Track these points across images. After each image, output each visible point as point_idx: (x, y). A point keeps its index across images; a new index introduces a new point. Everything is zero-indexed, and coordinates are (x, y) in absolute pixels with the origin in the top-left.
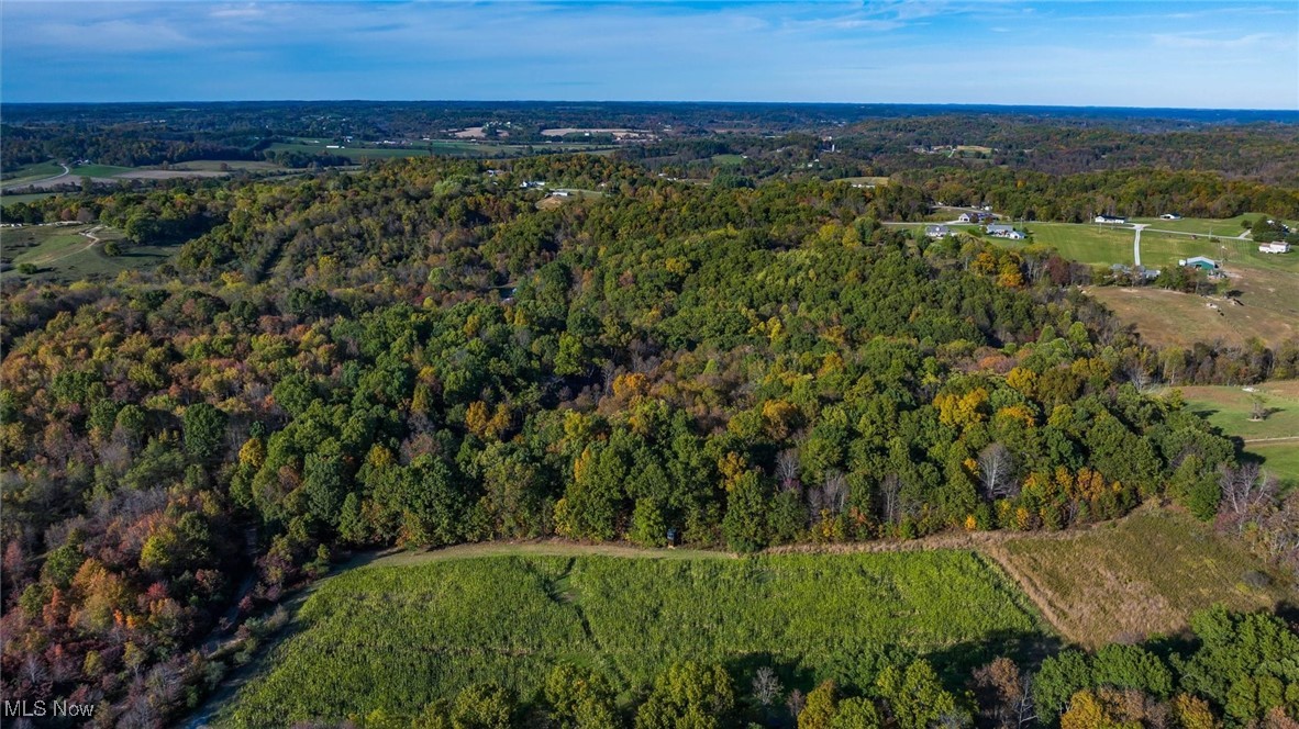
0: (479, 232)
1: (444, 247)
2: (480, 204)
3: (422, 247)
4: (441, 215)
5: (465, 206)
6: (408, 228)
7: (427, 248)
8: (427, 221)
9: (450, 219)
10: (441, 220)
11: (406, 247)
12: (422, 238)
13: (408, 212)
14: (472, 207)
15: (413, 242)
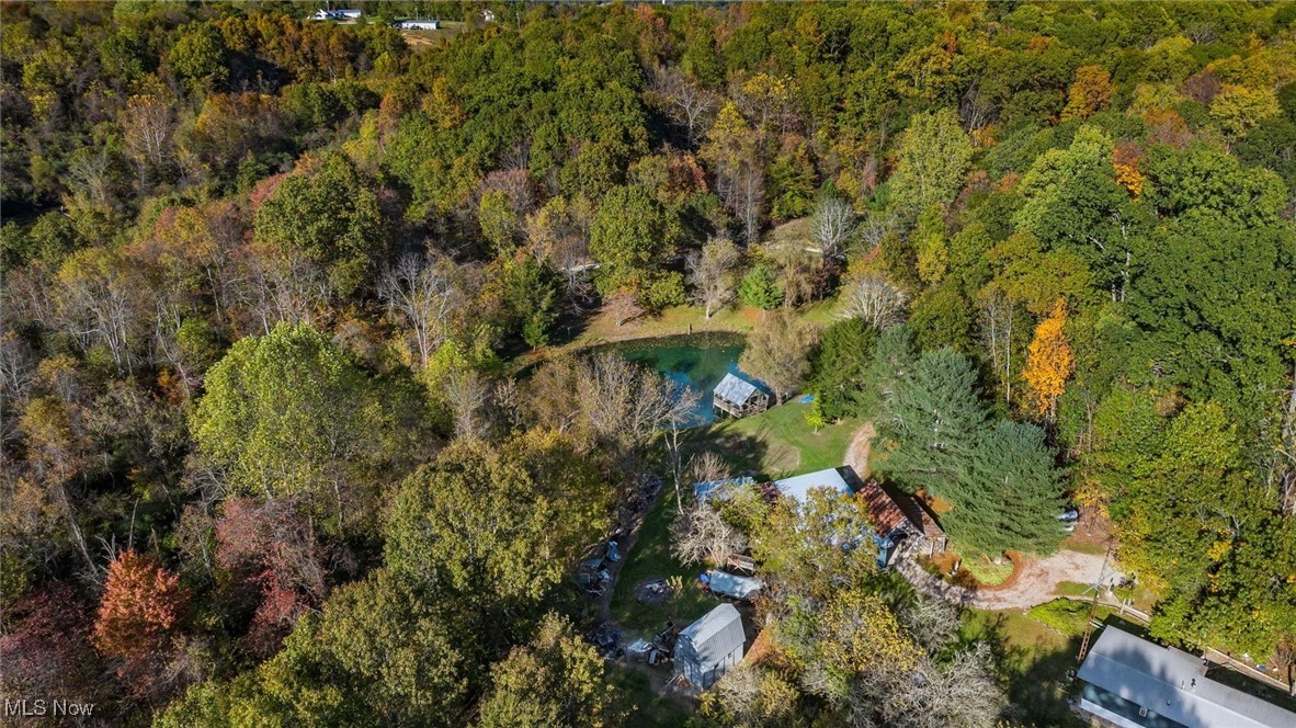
0: (296, 104)
1: (186, 157)
2: (258, 34)
3: (102, 162)
4: (151, 65)
5: (218, 40)
6: (43, 101)
7: (119, 164)
8: (107, 81)
9: (179, 76)
10: (151, 78)
11: (36, 161)
12: (98, 131)
13: (40, 55)
14: (236, 43)
15: (67, 146)
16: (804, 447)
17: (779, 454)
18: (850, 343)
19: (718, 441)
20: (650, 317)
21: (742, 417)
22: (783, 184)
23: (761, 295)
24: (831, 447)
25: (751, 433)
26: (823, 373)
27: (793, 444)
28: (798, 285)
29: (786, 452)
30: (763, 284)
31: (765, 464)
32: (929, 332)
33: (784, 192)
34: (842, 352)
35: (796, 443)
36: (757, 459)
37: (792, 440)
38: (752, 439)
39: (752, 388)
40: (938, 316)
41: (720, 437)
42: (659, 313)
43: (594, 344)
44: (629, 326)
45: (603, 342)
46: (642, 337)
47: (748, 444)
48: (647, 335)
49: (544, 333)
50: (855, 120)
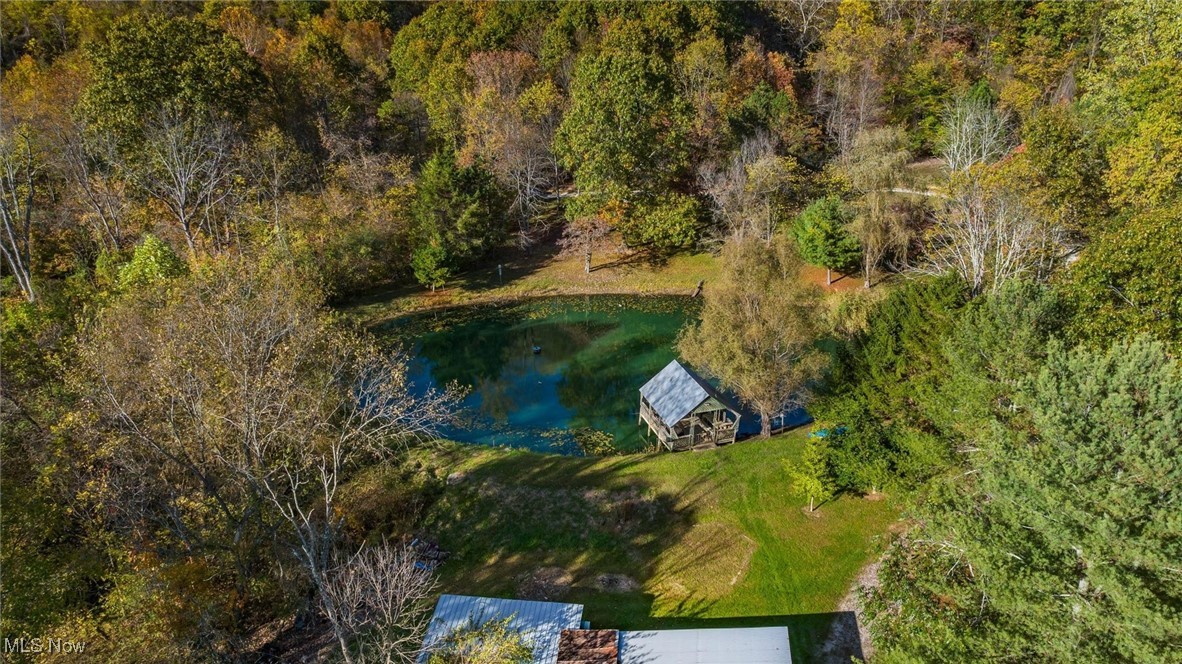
16: (768, 540)
17: (706, 548)
18: (927, 328)
19: (590, 495)
20: (645, 265)
21: (675, 451)
22: (919, 104)
23: (819, 242)
24: (830, 552)
25: (670, 486)
26: (865, 385)
27: (749, 528)
28: (886, 230)
29: (726, 545)
30: (826, 225)
31: (662, 567)
32: (1106, 309)
33: (921, 117)
34: (907, 344)
35: (757, 529)
36: (653, 551)
37: (750, 516)
38: (666, 502)
39: (700, 393)
40: (1136, 268)
41: (598, 486)
42: (665, 260)
43: (537, 293)
44: (604, 274)
45: (553, 293)
46: (618, 291)
47: (653, 512)
48: (627, 290)
49: (441, 265)
50: (1050, 28)
